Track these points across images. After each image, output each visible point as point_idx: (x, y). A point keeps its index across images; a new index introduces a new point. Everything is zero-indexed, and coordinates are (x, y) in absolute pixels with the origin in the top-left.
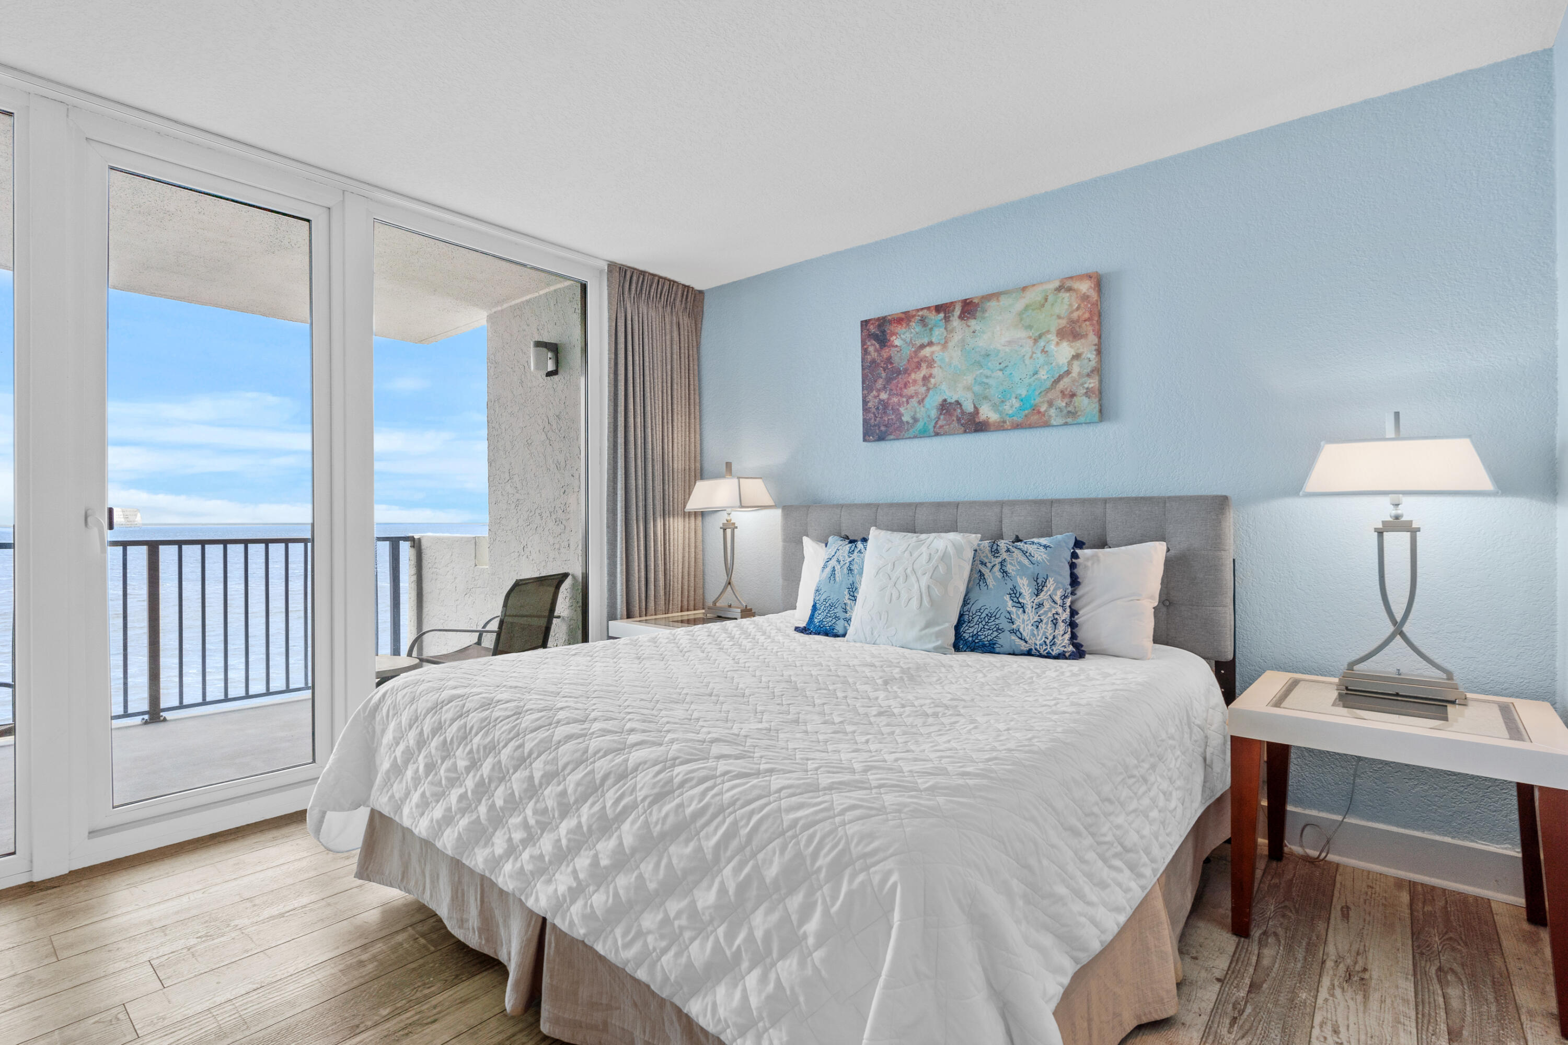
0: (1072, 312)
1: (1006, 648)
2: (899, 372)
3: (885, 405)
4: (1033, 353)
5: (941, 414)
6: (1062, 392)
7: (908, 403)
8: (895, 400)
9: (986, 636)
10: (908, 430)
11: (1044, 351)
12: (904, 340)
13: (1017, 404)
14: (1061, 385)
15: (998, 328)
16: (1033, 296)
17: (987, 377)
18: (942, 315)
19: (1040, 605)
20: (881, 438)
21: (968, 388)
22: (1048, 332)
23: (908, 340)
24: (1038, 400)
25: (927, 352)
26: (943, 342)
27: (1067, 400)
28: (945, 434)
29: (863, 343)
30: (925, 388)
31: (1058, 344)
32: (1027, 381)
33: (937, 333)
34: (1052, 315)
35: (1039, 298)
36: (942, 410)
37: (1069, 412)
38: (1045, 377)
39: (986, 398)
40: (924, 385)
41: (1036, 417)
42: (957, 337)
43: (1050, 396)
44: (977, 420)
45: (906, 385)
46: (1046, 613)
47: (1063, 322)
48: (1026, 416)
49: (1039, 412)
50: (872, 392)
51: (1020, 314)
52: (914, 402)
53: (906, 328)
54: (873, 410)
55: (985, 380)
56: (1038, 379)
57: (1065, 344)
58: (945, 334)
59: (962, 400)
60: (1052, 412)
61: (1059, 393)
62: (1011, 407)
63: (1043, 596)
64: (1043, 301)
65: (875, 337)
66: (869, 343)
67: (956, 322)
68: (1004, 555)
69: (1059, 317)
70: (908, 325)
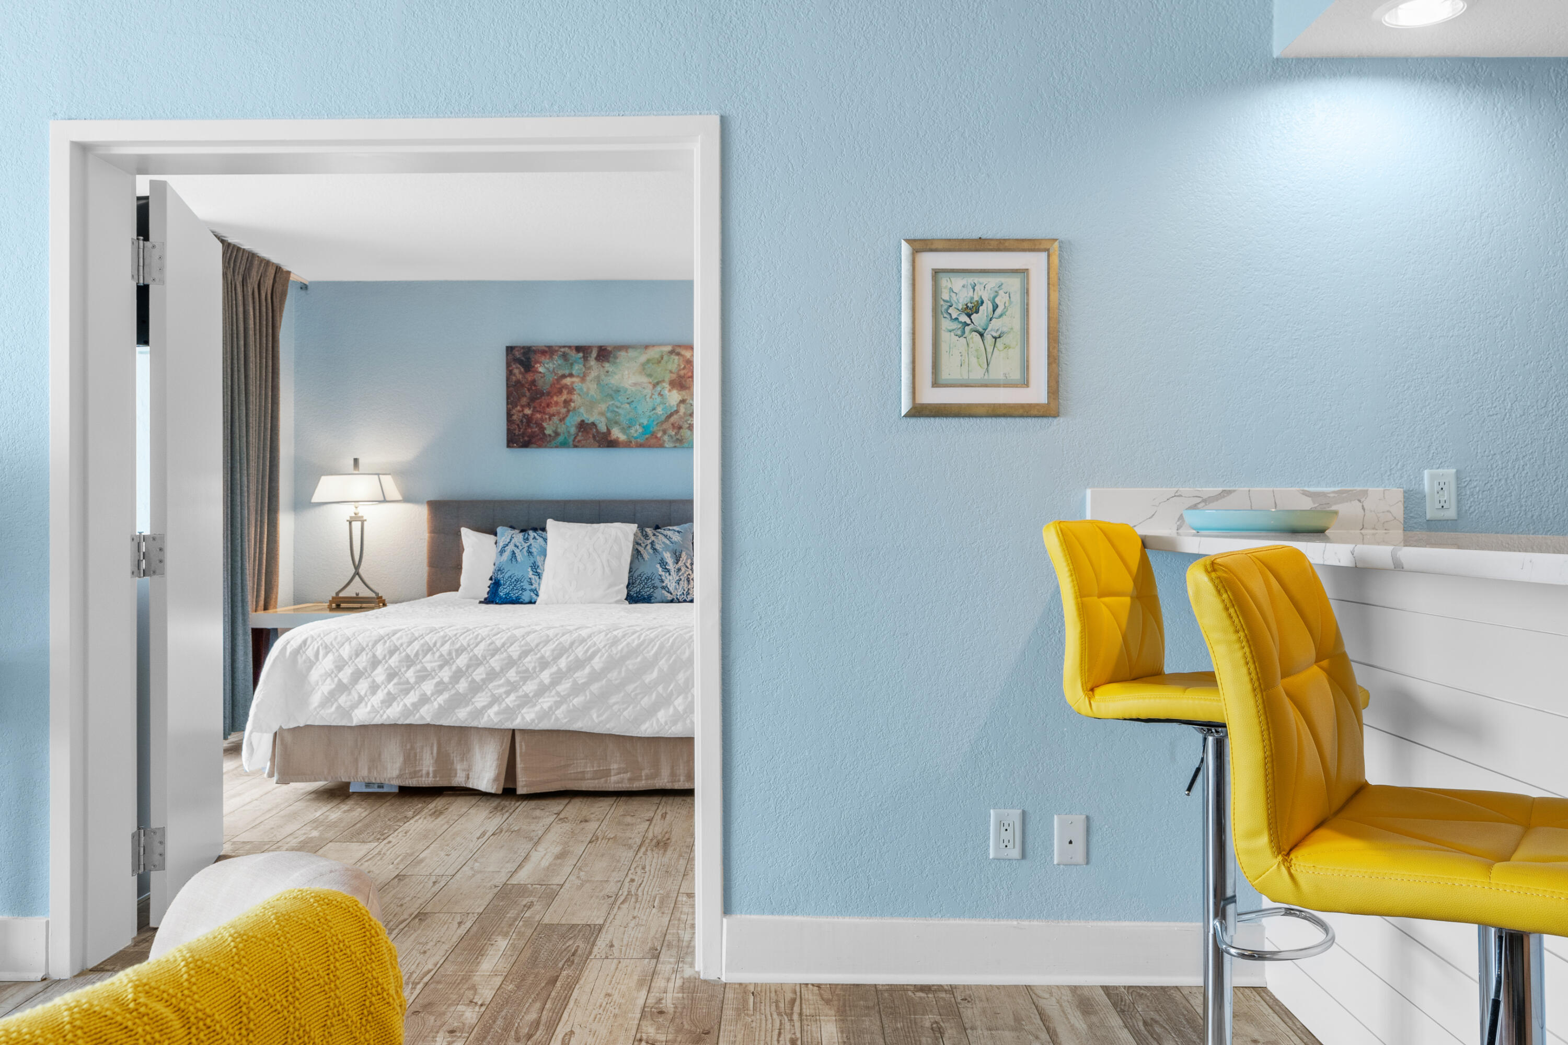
0: (680, 370)
1: (659, 598)
2: (542, 394)
3: (529, 419)
4: (652, 394)
5: (579, 431)
6: (672, 424)
7: (550, 419)
8: (538, 416)
9: (646, 592)
10: (550, 441)
11: (660, 394)
12: (548, 369)
13: (640, 430)
14: (672, 420)
15: (626, 372)
16: (653, 353)
17: (617, 407)
18: (581, 355)
19: (679, 570)
20: (526, 445)
21: (602, 414)
22: (663, 381)
23: (551, 369)
24: (656, 428)
25: (568, 381)
26: (582, 375)
27: (676, 431)
28: (583, 447)
29: (508, 365)
30: (565, 410)
31: (670, 391)
32: (648, 414)
33: (577, 368)
34: (666, 370)
35: (657, 356)
36: (580, 428)
37: (678, 439)
38: (661, 413)
39: (616, 423)
40: (565, 407)
41: (655, 440)
42: (593, 374)
43: (664, 426)
44: (609, 439)
45: (548, 405)
46: (683, 574)
47: (674, 376)
48: (647, 439)
49: (656, 437)
50: (516, 407)
51: (644, 365)
52: (555, 419)
53: (549, 359)
54: (518, 422)
55: (616, 409)
56: (656, 414)
57: (675, 392)
58: (584, 370)
59: (597, 422)
60: (666, 438)
61: (670, 425)
62: (636, 431)
63: (680, 564)
64: (660, 359)
65: (521, 362)
66: (514, 366)
67: (592, 362)
68: (653, 538)
69: (671, 372)
70: (551, 357)
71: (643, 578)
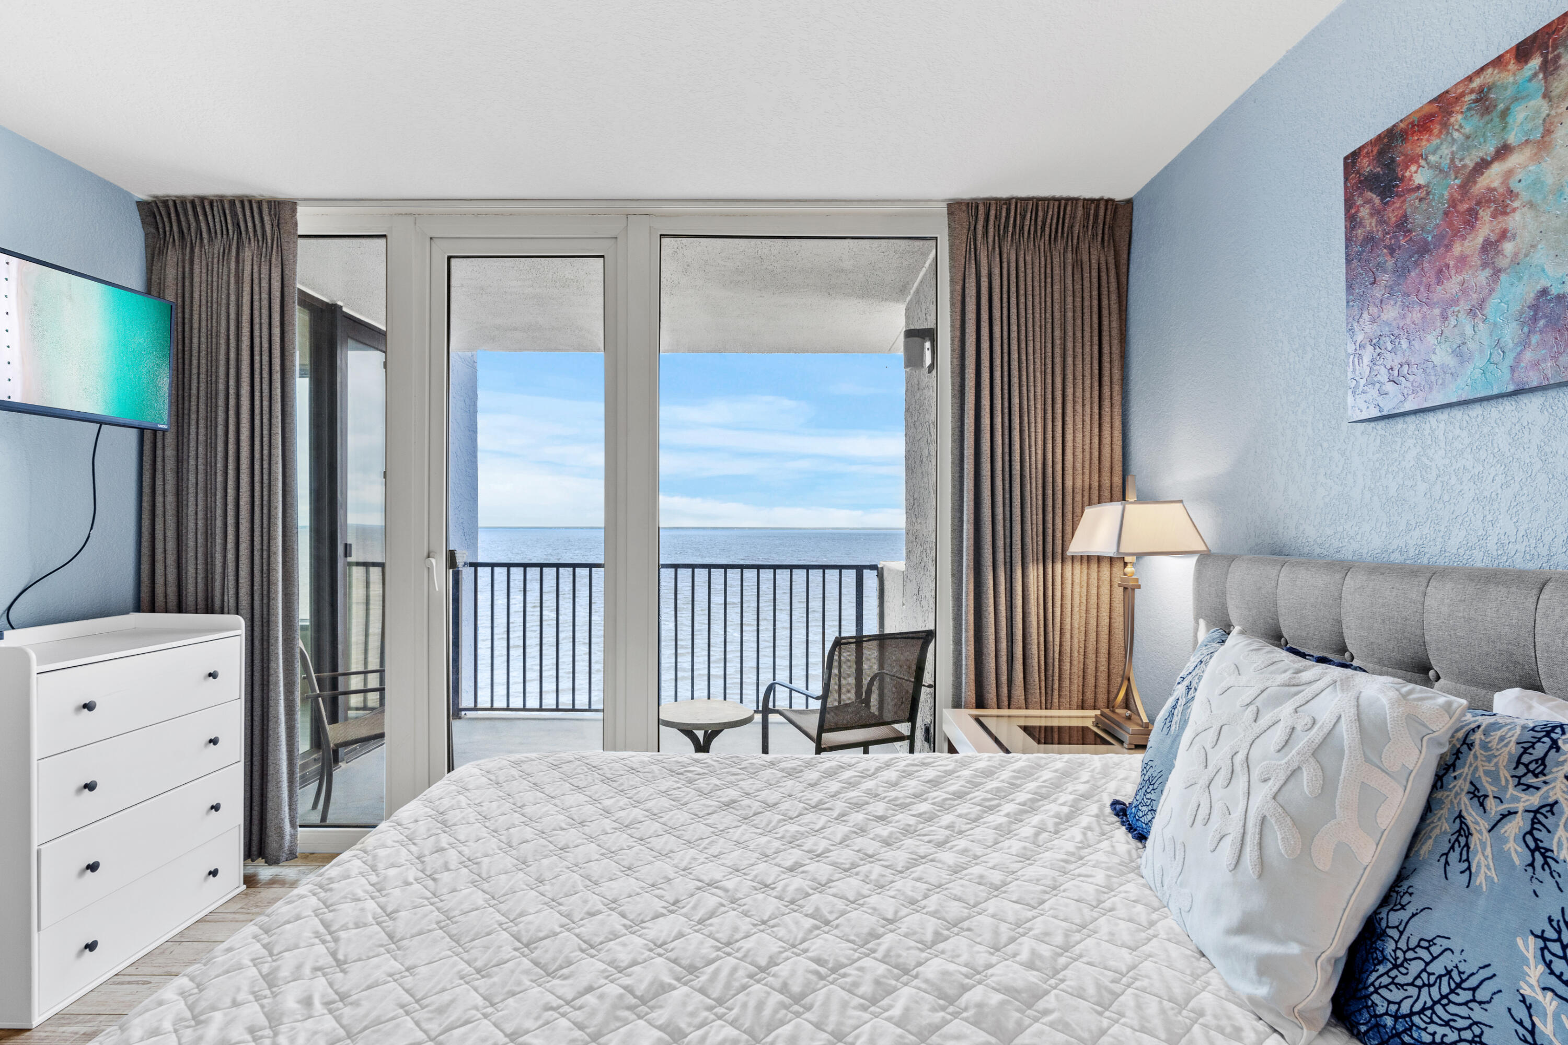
5: (1531, 331)
7: (1445, 318)
12: (1437, 168)
18: (1535, 62)
23: (1445, 163)
25: (1493, 177)
26: (1538, 133)
29: (1349, 203)
30: (1488, 272)
33: (1522, 116)
36: (1537, 318)
40: (1485, 265)
53: (1439, 136)
58: (1545, 110)
65: (1373, 182)
66: (1360, 201)
70: (1445, 125)
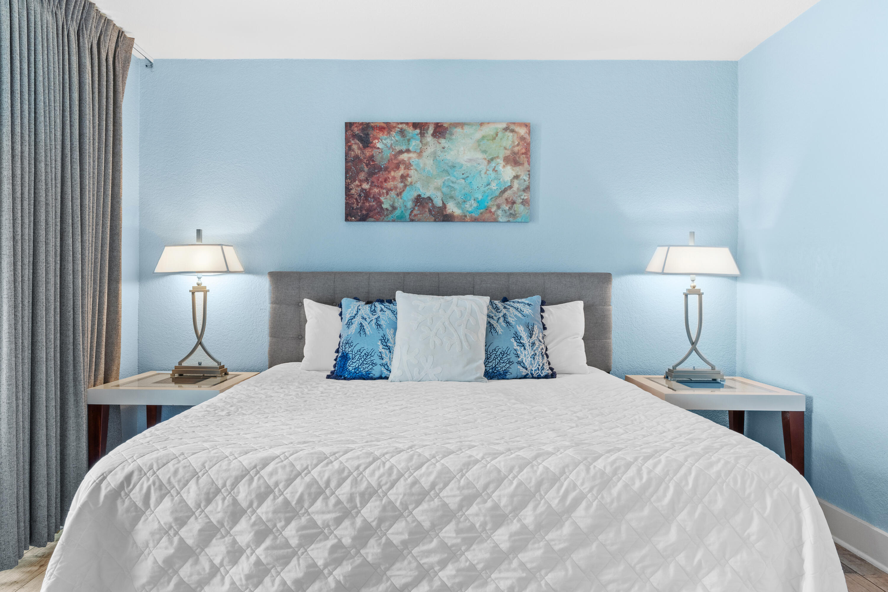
0: (514, 147)
1: (514, 375)
2: (380, 169)
3: (367, 194)
4: (487, 170)
5: (416, 205)
6: (506, 199)
7: (387, 194)
8: (376, 190)
9: (501, 368)
10: (387, 215)
11: (494, 170)
12: (386, 145)
13: (475, 205)
14: (506, 195)
15: (462, 149)
16: (488, 130)
17: (453, 182)
18: (418, 131)
19: (533, 344)
20: (363, 219)
21: (438, 189)
22: (498, 157)
23: (389, 145)
24: (490, 203)
25: (405, 157)
26: (418, 151)
27: (509, 205)
28: (419, 220)
29: (347, 141)
30: (402, 184)
31: (504, 166)
32: (482, 189)
33: (414, 144)
34: (501, 146)
35: (492, 133)
36: (417, 202)
37: (511, 214)
38: (495, 188)
39: (452, 197)
40: (402, 182)
41: (489, 215)
42: (430, 150)
43: (499, 201)
44: (445, 213)
45: (386, 180)
46: (537, 348)
47: (508, 153)
48: (481, 213)
49: (491, 212)
50: (355, 182)
51: (479, 141)
52: (393, 194)
53: (387, 135)
54: (356, 196)
55: (451, 184)
56: (491, 189)
57: (509, 168)
58: (420, 145)
59: (433, 197)
60: (500, 212)
61: (504, 200)
62: (471, 206)
63: (534, 338)
64: (495, 135)
65: (361, 139)
66: (353, 142)
67: (429, 138)
68: (504, 311)
69: (505, 148)
70: (389, 133)
71: (498, 353)
